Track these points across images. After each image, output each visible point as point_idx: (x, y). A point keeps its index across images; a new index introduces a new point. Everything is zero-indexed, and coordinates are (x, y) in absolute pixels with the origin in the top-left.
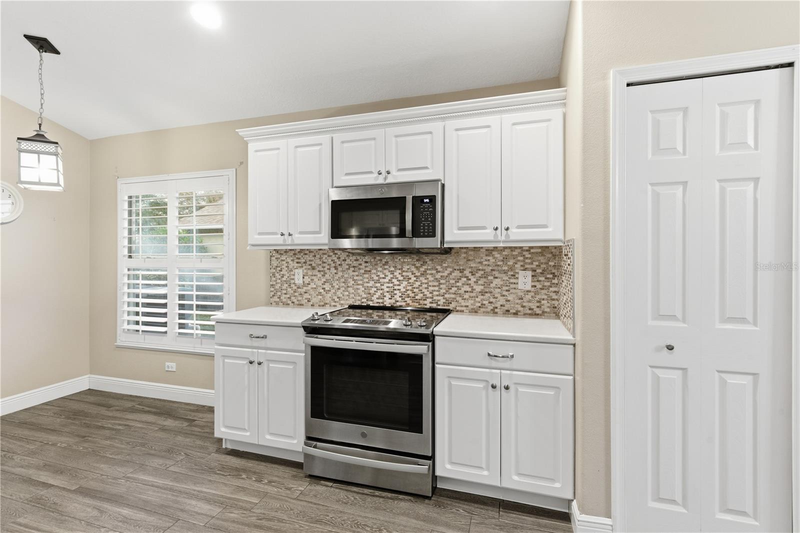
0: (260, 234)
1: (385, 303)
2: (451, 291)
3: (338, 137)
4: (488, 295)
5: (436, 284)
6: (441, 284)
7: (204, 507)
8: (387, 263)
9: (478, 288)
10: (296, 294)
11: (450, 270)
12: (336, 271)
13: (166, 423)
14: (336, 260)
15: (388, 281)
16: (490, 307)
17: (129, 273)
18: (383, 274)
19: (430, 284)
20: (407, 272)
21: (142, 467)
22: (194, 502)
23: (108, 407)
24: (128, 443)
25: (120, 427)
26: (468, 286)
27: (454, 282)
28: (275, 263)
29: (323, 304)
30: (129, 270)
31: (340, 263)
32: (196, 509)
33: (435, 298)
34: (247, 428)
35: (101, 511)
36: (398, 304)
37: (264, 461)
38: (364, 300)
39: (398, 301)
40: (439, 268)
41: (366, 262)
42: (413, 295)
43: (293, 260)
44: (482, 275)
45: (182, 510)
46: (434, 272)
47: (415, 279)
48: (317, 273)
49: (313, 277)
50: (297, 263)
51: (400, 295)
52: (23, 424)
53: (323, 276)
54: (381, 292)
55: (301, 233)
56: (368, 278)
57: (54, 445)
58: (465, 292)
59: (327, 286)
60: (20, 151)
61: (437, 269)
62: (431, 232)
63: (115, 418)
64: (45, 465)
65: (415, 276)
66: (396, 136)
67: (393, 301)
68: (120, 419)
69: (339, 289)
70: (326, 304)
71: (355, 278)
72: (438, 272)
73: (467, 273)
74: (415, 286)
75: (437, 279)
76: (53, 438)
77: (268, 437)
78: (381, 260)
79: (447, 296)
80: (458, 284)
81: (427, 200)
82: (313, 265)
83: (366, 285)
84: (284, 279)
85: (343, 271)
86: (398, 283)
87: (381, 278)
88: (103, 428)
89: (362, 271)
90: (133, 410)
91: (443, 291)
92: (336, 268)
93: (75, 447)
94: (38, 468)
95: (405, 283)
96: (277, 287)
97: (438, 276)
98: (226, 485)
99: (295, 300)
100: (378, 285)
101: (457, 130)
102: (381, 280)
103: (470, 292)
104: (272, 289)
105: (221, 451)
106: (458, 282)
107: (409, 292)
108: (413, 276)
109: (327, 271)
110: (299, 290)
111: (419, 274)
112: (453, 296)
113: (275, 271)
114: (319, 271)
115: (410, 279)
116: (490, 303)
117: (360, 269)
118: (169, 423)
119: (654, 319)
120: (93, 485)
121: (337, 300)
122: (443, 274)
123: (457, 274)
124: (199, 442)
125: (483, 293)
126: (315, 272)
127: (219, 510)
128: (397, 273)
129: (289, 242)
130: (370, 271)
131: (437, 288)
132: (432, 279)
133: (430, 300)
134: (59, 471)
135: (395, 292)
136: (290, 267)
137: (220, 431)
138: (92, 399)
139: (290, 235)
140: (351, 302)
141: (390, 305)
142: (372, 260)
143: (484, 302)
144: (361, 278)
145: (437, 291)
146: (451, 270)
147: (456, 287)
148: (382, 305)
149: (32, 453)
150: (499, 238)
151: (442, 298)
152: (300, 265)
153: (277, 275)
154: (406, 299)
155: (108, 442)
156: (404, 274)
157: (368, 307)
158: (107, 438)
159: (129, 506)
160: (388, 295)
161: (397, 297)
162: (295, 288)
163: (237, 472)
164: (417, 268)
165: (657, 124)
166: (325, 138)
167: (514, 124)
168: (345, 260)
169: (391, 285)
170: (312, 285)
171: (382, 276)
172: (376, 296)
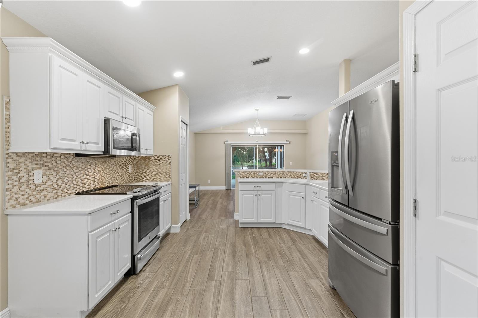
0: (63, 139)
8: (92, 163)
10: (35, 193)
11: (113, 166)
12: (65, 170)
15: (92, 174)
20: (100, 168)
27: (114, 171)
28: (12, 165)
29: (56, 197)
31: (68, 163)
40: (110, 165)
41: (83, 163)
42: (102, 181)
43: (31, 162)
44: (121, 168)
47: (103, 172)
48: (53, 172)
49: (50, 176)
50: (36, 164)
53: (57, 174)
54: (89, 181)
56: (83, 173)
59: (60, 182)
66: (125, 101)
67: (94, 186)
70: (59, 196)
71: (77, 174)
73: (118, 167)
74: (102, 176)
78: (89, 162)
82: (50, 166)
83: (82, 178)
84: (22, 181)
85: (70, 170)
86: (96, 175)
87: (89, 173)
89: (80, 169)
95: (99, 174)
97: (110, 169)
99: (33, 199)
100: (88, 177)
101: (138, 108)
104: (8, 193)
107: (100, 179)
108: (102, 170)
109: (60, 170)
110: (37, 189)
113: (11, 174)
115: (101, 172)
117: (79, 167)
121: (67, 191)
123: (115, 168)
126: (51, 172)
128: (96, 169)
130: (84, 169)
132: (108, 171)
133: (108, 182)
135: (95, 180)
136: (29, 168)
142: (86, 162)
144: (80, 173)
145: (110, 177)
148: (89, 189)
152: (38, 166)
153: (14, 177)
160: (92, 183)
161: (96, 183)
162: (33, 187)
164: (103, 165)
169: (94, 176)
170: (49, 183)
171: (90, 171)
172: (87, 184)
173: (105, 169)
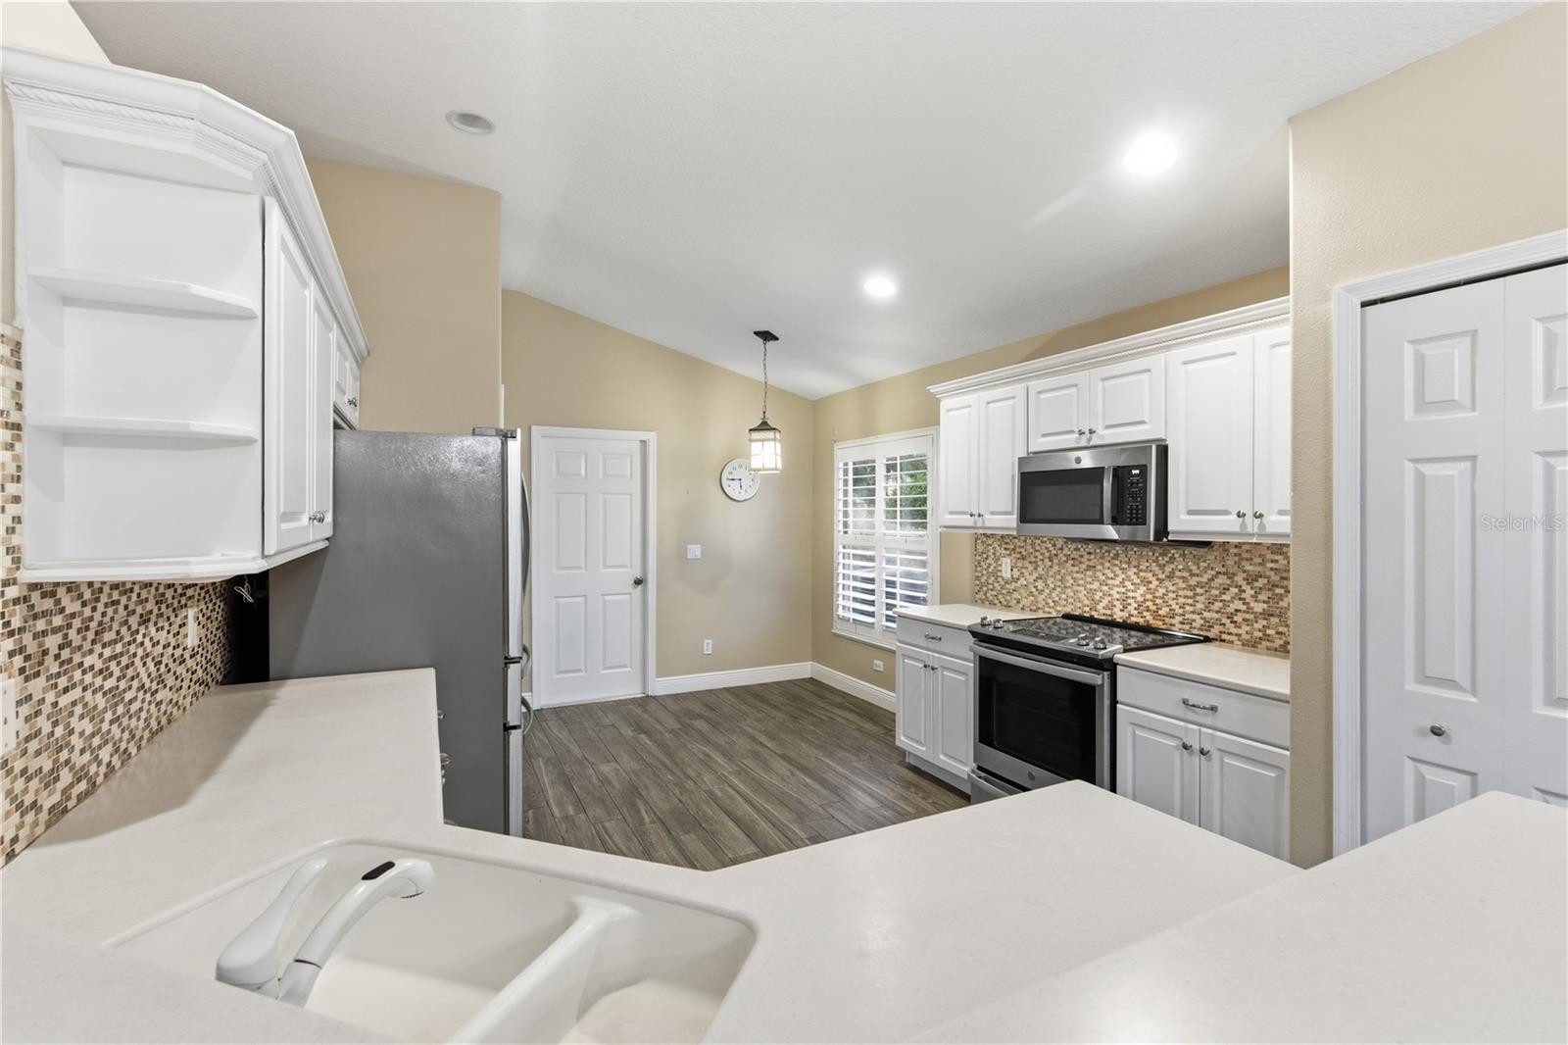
0: (951, 513)
1: (1115, 617)
2: (1212, 607)
3: (1035, 385)
4: (1274, 620)
5: (1190, 594)
6: (1197, 594)
7: (868, 800)
8: (1117, 556)
9: (1259, 607)
10: (1004, 591)
11: (1211, 573)
12: (1050, 564)
13: (865, 726)
14: (1051, 548)
15: (1118, 583)
16: (1279, 642)
17: (845, 551)
18: (1113, 572)
19: (1181, 593)
20: (1145, 571)
21: (831, 756)
22: (860, 793)
23: (822, 698)
24: (827, 733)
25: (826, 718)
26: (1241, 602)
27: (1217, 593)
28: (981, 548)
29: (1034, 608)
30: (844, 547)
31: (1055, 552)
32: (859, 798)
33: (1187, 616)
34: (923, 741)
35: (793, 774)
36: (1133, 619)
37: (945, 788)
38: (1087, 609)
39: (1132, 616)
40: (1194, 568)
41: (1089, 553)
42: (1154, 608)
43: (1000, 546)
44: (1264, 585)
45: (847, 794)
46: (1186, 574)
47: (1157, 583)
48: (1028, 565)
49: (1024, 570)
50: (1006, 549)
51: (1136, 606)
52: (757, 696)
53: (1035, 569)
54: (1109, 598)
55: (993, 513)
56: (1091, 577)
57: (774, 718)
58: (1236, 610)
59: (1040, 584)
60: (751, 441)
61: (1191, 570)
62: (1140, 518)
63: (824, 709)
64: (765, 731)
65: (1157, 580)
66: (1104, 380)
67: (1125, 614)
68: (827, 710)
69: (1054, 589)
70: (1039, 608)
71: (1075, 575)
72: (1192, 575)
73: (1239, 579)
74: (1157, 594)
75: (1191, 586)
76: (774, 713)
77: (942, 757)
78: (1109, 552)
79: (1206, 614)
80: (1224, 597)
81: (1137, 472)
82: (1023, 553)
83: (1088, 586)
84: (990, 570)
85: (1059, 564)
86: (1132, 587)
87: (1109, 578)
88: (812, 714)
89: (1084, 566)
90: (841, 706)
91: (1200, 606)
92: (1051, 560)
93: (787, 724)
94: (760, 732)
95: (1143, 589)
96: (983, 579)
97: (1193, 581)
98: (892, 790)
99: (1002, 600)
100: (1105, 588)
101: (1185, 363)
102: (1109, 582)
103: (1244, 612)
104: (978, 582)
105: (903, 763)
106: (1225, 594)
107: (1149, 603)
108: (1154, 578)
109: (1040, 563)
110: (1007, 586)
111: (1163, 576)
112: (1217, 616)
113: (980, 558)
114: (1030, 562)
115: (1151, 582)
116: (1278, 633)
117: (1080, 563)
118: (868, 726)
119: (1419, 682)
120: (793, 755)
121: (1052, 604)
122: (1201, 579)
123: (1222, 580)
124: (886, 750)
125: (1266, 615)
126: (1026, 562)
127: (877, 805)
128: (1131, 572)
129: (979, 524)
130: (1094, 567)
131: (1190, 601)
132: (1184, 585)
133: (1180, 619)
134: (773, 738)
135: (1129, 601)
136: (998, 554)
137: (902, 740)
138: (810, 687)
139: (979, 515)
140: (1068, 609)
141: (1121, 621)
142: (1098, 551)
143: (1268, 632)
144: (1082, 576)
145: (1191, 605)
146: (1214, 573)
147: (1221, 601)
148: (1110, 618)
149: (759, 720)
150: (1250, 530)
151: (1198, 617)
152: (1008, 552)
153: (982, 563)
154: (1145, 614)
155: (812, 728)
156: (1141, 574)
157: (1091, 620)
158: (813, 725)
159: (812, 778)
160: (1119, 606)
161: (1131, 609)
162: (1002, 583)
163: (908, 785)
164: (1162, 567)
165: (1420, 361)
166: (1018, 389)
167: (1275, 346)
168: (1062, 549)
169: (1124, 590)
170: (1022, 581)
171: (1111, 575)
172: (1102, 605)
173: (1170, 577)
